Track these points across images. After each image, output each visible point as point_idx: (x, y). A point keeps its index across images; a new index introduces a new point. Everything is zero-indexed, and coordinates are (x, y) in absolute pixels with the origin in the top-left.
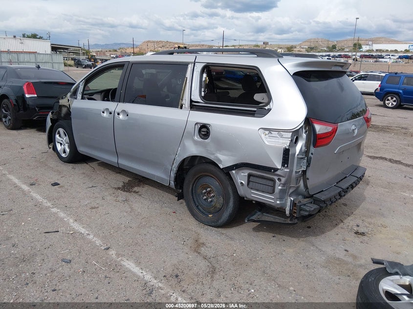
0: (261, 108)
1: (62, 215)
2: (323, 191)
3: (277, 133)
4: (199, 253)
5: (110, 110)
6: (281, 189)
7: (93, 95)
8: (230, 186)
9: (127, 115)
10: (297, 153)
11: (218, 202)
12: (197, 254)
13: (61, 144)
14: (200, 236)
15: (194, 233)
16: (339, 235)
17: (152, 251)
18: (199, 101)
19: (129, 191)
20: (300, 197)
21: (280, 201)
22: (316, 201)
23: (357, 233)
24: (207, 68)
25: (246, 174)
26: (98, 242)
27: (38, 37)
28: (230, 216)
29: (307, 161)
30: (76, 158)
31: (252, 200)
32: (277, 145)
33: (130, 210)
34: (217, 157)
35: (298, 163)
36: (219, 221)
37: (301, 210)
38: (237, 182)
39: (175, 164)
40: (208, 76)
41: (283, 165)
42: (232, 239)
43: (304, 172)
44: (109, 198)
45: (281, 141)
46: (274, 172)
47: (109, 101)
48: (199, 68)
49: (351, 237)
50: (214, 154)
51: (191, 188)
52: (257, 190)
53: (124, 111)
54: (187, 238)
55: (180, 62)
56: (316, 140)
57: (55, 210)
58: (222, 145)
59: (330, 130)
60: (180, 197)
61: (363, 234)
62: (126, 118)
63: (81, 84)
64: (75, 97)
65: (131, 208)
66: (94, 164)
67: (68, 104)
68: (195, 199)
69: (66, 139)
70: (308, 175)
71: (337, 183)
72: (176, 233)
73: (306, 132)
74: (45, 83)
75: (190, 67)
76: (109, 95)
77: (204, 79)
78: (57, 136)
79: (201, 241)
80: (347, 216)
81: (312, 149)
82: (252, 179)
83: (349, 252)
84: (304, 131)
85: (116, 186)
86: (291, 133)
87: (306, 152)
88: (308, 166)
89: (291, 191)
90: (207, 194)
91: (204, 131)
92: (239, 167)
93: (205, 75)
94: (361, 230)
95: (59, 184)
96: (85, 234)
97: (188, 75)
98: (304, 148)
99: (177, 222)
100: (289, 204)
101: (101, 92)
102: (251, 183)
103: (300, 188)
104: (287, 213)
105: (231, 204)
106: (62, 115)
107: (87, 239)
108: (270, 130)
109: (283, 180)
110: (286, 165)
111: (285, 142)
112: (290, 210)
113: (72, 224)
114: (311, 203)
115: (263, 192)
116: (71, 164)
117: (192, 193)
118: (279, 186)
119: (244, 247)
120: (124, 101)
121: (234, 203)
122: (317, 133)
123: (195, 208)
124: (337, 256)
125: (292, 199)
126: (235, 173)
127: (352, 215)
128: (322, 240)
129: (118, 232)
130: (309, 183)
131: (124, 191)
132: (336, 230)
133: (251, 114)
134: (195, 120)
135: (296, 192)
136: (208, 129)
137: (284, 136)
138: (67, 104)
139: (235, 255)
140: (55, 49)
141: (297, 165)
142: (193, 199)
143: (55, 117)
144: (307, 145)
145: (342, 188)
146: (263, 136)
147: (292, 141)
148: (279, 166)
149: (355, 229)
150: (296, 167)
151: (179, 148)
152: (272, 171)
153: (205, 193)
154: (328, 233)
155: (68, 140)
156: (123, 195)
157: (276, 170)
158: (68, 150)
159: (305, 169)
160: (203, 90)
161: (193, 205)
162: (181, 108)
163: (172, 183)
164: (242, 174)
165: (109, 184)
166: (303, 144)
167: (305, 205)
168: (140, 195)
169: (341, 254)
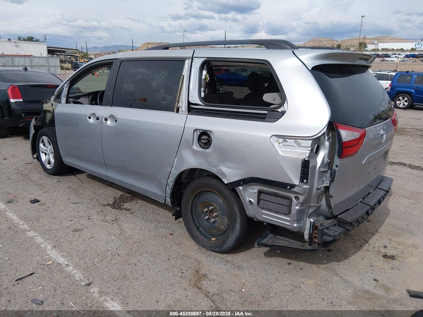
0: (274, 110)
1: (39, 240)
2: (348, 210)
3: (294, 140)
4: (200, 288)
5: (97, 115)
6: (299, 210)
7: (79, 99)
8: (236, 204)
9: (116, 121)
10: (319, 165)
11: (223, 223)
12: (197, 290)
13: (46, 154)
14: (201, 266)
15: (194, 261)
16: (365, 260)
17: (142, 288)
18: (198, 103)
19: (120, 208)
20: (321, 218)
21: (297, 224)
22: (341, 223)
23: (385, 256)
24: (208, 64)
25: (256, 191)
26: (78, 276)
27: (34, 40)
28: (238, 240)
29: (331, 174)
30: (62, 169)
31: (263, 222)
32: (293, 156)
33: (119, 232)
34: (220, 170)
35: (320, 177)
36: (224, 246)
37: (323, 234)
38: (245, 200)
39: (171, 178)
40: (208, 73)
41: (302, 181)
42: (239, 268)
43: (327, 189)
44: (96, 217)
45: (299, 150)
46: (290, 189)
47: (97, 104)
48: (198, 63)
49: (379, 262)
50: (216, 167)
51: (190, 206)
52: (270, 210)
53: (112, 116)
54: (186, 269)
55: (176, 58)
56: (342, 149)
57: (31, 234)
58: (226, 155)
59: (358, 137)
60: (178, 215)
61: (392, 257)
62: (115, 124)
63: (65, 85)
64: (60, 100)
65: (121, 229)
66: (82, 177)
67: (52, 109)
68: (195, 219)
69: (50, 148)
70: (332, 191)
71: (363, 199)
72: (173, 262)
73: (329, 139)
74: (32, 86)
75: (187, 63)
76: (96, 98)
77: (203, 77)
78: (41, 145)
79: (202, 272)
80: (372, 235)
81: (337, 161)
82: (262, 196)
83: (380, 282)
84: (326, 138)
85: (105, 203)
86: (311, 141)
87: (329, 164)
88: (331, 181)
89: (311, 211)
90: (209, 213)
91: (205, 138)
92: (247, 183)
93: (205, 72)
94: (390, 252)
95: (39, 201)
96: (64, 265)
97: (185, 72)
98: (326, 159)
99: (174, 248)
100: (308, 226)
101: (88, 95)
102: (262, 202)
103: (321, 208)
104: (305, 238)
105: (238, 226)
106: (47, 121)
107: (66, 271)
108: (285, 138)
109: (302, 198)
110: (305, 181)
111: (304, 152)
112: (310, 233)
113: (49, 252)
114: (335, 225)
115: (277, 212)
116: (57, 177)
117: (192, 212)
118: (296, 206)
119: (254, 279)
120: (112, 104)
121: (242, 225)
122: (344, 140)
123: (195, 229)
124: (366, 288)
125: (312, 221)
126: (242, 189)
127: (377, 234)
128: (346, 266)
129: (103, 262)
130: (333, 203)
131: (114, 208)
132: (360, 253)
133: (261, 118)
134: (193, 126)
135: (317, 213)
136: (209, 136)
137: (302, 145)
138: (50, 109)
139: (243, 290)
140: (51, 52)
141: (318, 181)
142: (193, 218)
143: (39, 124)
144: (331, 155)
145: (369, 205)
146: (276, 145)
147: (312, 150)
148: (296, 181)
149: (383, 251)
150: (318, 183)
151: (176, 160)
152: (288, 187)
153: (206, 212)
154: (353, 258)
155: (52, 150)
156: (113, 213)
157: (293, 186)
158: (52, 161)
159: (328, 185)
160: (202, 89)
161: (193, 226)
162: (178, 112)
163: (168, 200)
164: (251, 191)
165: (97, 200)
166: (325, 153)
167: (328, 228)
168: (132, 213)
169: (370, 286)
